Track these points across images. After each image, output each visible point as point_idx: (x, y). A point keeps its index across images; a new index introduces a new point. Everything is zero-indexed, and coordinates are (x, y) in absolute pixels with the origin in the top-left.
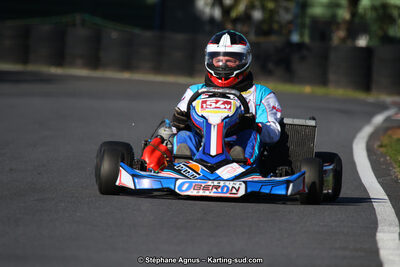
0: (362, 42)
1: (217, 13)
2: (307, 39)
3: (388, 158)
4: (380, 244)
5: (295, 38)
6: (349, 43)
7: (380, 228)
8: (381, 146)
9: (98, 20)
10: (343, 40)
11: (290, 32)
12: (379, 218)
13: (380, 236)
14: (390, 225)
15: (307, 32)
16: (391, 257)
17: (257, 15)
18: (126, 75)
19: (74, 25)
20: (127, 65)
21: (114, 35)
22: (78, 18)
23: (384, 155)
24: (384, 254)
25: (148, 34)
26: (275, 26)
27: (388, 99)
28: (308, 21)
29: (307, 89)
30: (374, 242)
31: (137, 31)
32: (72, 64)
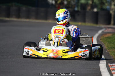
0: (95, 10)
1: (54, 2)
2: (79, 9)
3: (103, 43)
4: (100, 67)
5: (76, 9)
6: (91, 10)
7: (100, 63)
8: (101, 39)
10: (90, 9)
11: (74, 7)
13: (100, 65)
15: (79, 7)
16: (104, 71)
17: (65, 2)
18: (27, 20)
19: (12, 6)
20: (28, 17)
21: (24, 8)
22: (13, 4)
23: (101, 42)
24: (101, 70)
25: (34, 8)
26: (70, 6)
27: (103, 26)
28: (80, 4)
29: (80, 24)
30: (99, 67)
31: (31, 8)
32: (12, 17)
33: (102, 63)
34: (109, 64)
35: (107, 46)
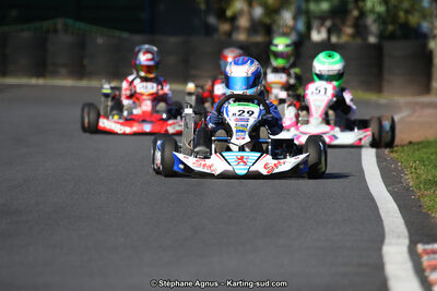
3: (399, 164)
4: (386, 258)
7: (387, 241)
8: (392, 151)
9: (81, 25)
12: (387, 229)
13: (386, 249)
14: (399, 237)
19: (56, 31)
21: (100, 41)
22: (60, 23)
23: (395, 161)
30: (380, 257)
31: (125, 35)
32: (54, 74)
33: (394, 241)
34: (420, 247)
35: (414, 176)
